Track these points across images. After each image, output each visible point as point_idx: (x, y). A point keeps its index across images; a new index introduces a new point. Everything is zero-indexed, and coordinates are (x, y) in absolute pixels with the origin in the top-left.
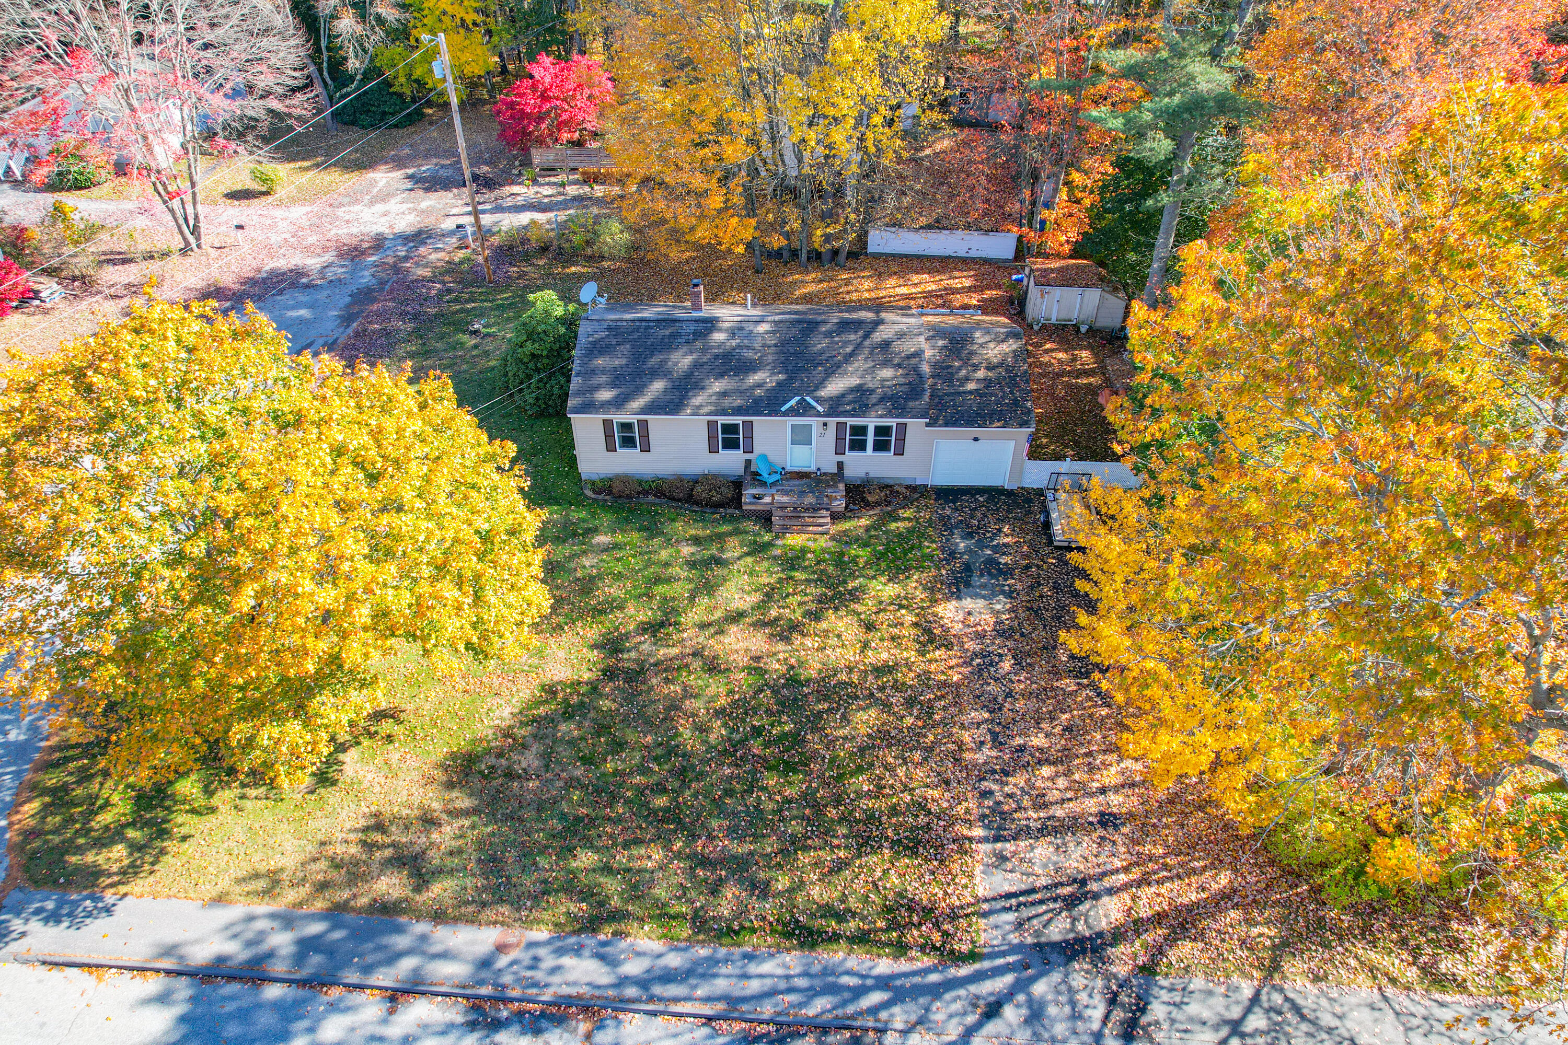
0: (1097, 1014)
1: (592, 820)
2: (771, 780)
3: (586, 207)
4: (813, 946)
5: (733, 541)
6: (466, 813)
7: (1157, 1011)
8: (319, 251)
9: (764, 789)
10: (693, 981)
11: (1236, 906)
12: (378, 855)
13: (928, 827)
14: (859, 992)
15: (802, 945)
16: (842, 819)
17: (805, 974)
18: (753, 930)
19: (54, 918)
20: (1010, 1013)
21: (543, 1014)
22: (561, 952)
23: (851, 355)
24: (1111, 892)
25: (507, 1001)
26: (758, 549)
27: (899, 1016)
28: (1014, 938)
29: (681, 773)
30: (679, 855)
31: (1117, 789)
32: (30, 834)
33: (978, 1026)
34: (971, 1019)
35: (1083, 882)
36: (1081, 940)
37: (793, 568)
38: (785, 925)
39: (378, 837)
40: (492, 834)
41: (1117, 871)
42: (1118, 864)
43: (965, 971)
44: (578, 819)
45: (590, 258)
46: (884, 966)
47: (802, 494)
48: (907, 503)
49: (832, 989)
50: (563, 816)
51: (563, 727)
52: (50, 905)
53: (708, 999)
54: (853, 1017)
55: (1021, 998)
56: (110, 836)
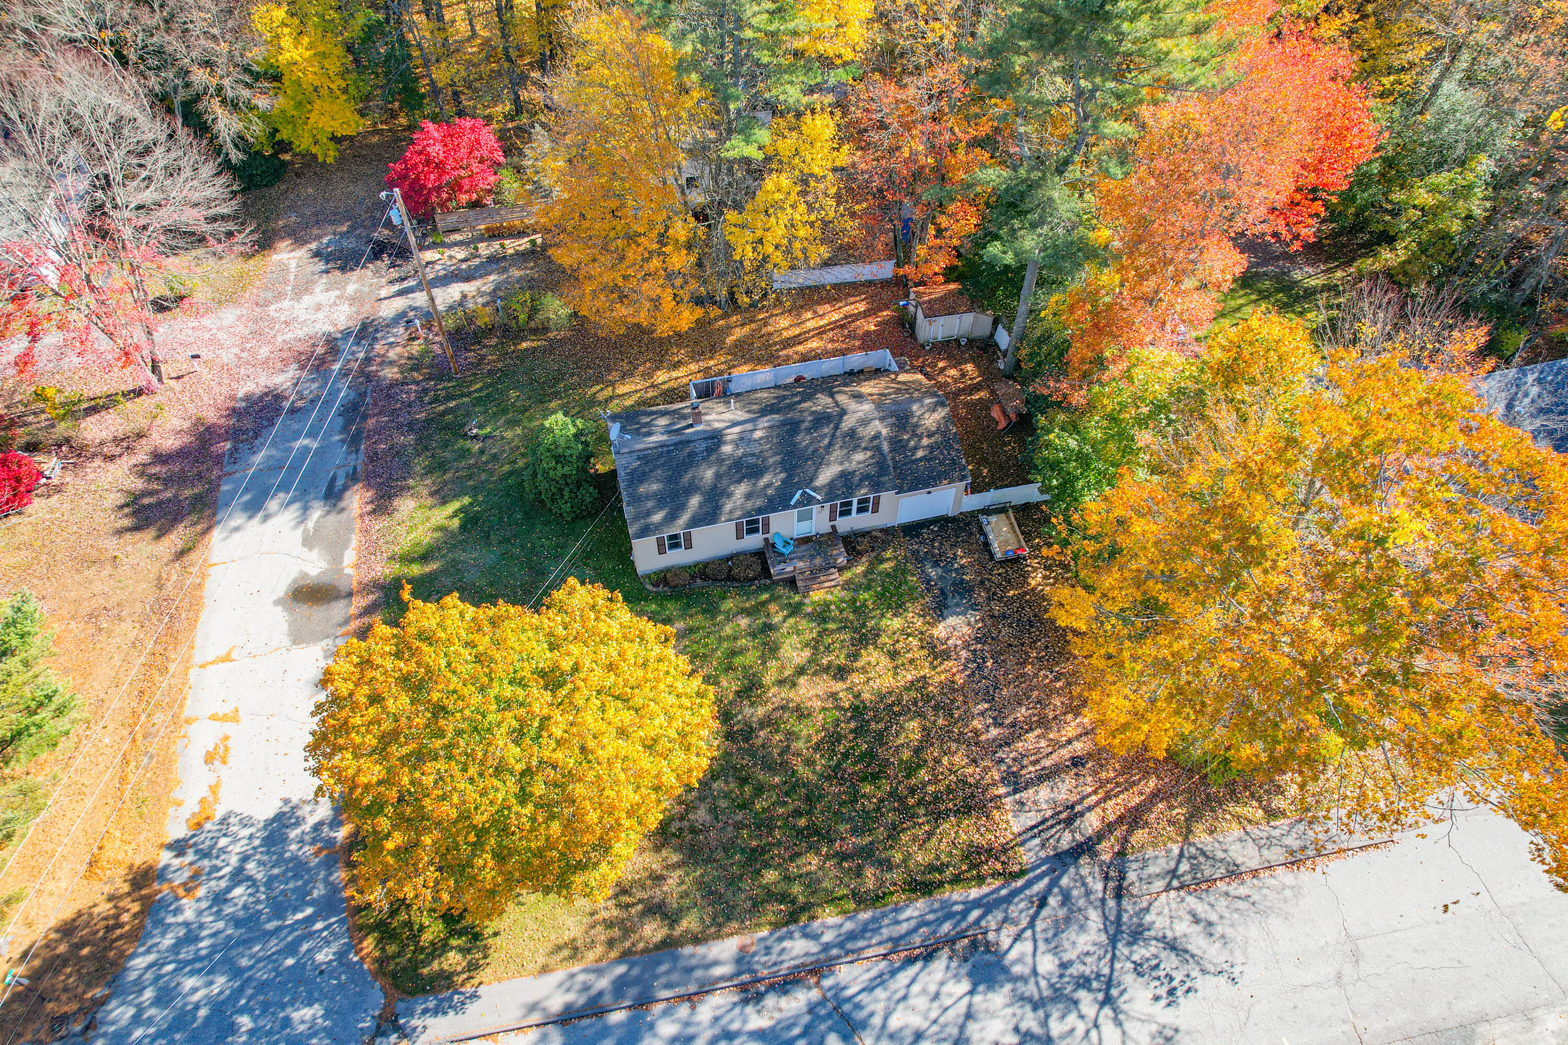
0: (1099, 886)
1: (763, 849)
2: (867, 789)
3: (505, 270)
4: (930, 894)
5: (773, 607)
6: (678, 865)
7: (1132, 876)
8: (279, 365)
9: (863, 796)
10: (868, 935)
11: (1162, 800)
12: (633, 911)
13: (973, 796)
14: (965, 914)
15: (923, 894)
16: (919, 803)
17: (933, 911)
18: (892, 893)
19: (437, 1011)
20: (1053, 901)
21: (786, 983)
22: (781, 939)
23: (830, 445)
24: (1090, 809)
25: (759, 981)
26: (795, 610)
27: (991, 921)
28: (1043, 854)
29: (808, 799)
30: (828, 857)
31: (1078, 737)
32: (382, 962)
33: (1037, 914)
34: (1031, 912)
35: (1072, 807)
36: (1080, 845)
37: (824, 621)
38: (910, 884)
39: (625, 899)
40: (702, 875)
41: (1090, 795)
42: (1090, 790)
43: (1020, 883)
44: (753, 850)
45: (535, 331)
46: (974, 893)
47: (812, 557)
48: (885, 545)
49: (949, 916)
50: (743, 851)
51: (715, 786)
52: (431, 1004)
53: (880, 943)
54: (966, 930)
55: (1056, 890)
56: (439, 948)
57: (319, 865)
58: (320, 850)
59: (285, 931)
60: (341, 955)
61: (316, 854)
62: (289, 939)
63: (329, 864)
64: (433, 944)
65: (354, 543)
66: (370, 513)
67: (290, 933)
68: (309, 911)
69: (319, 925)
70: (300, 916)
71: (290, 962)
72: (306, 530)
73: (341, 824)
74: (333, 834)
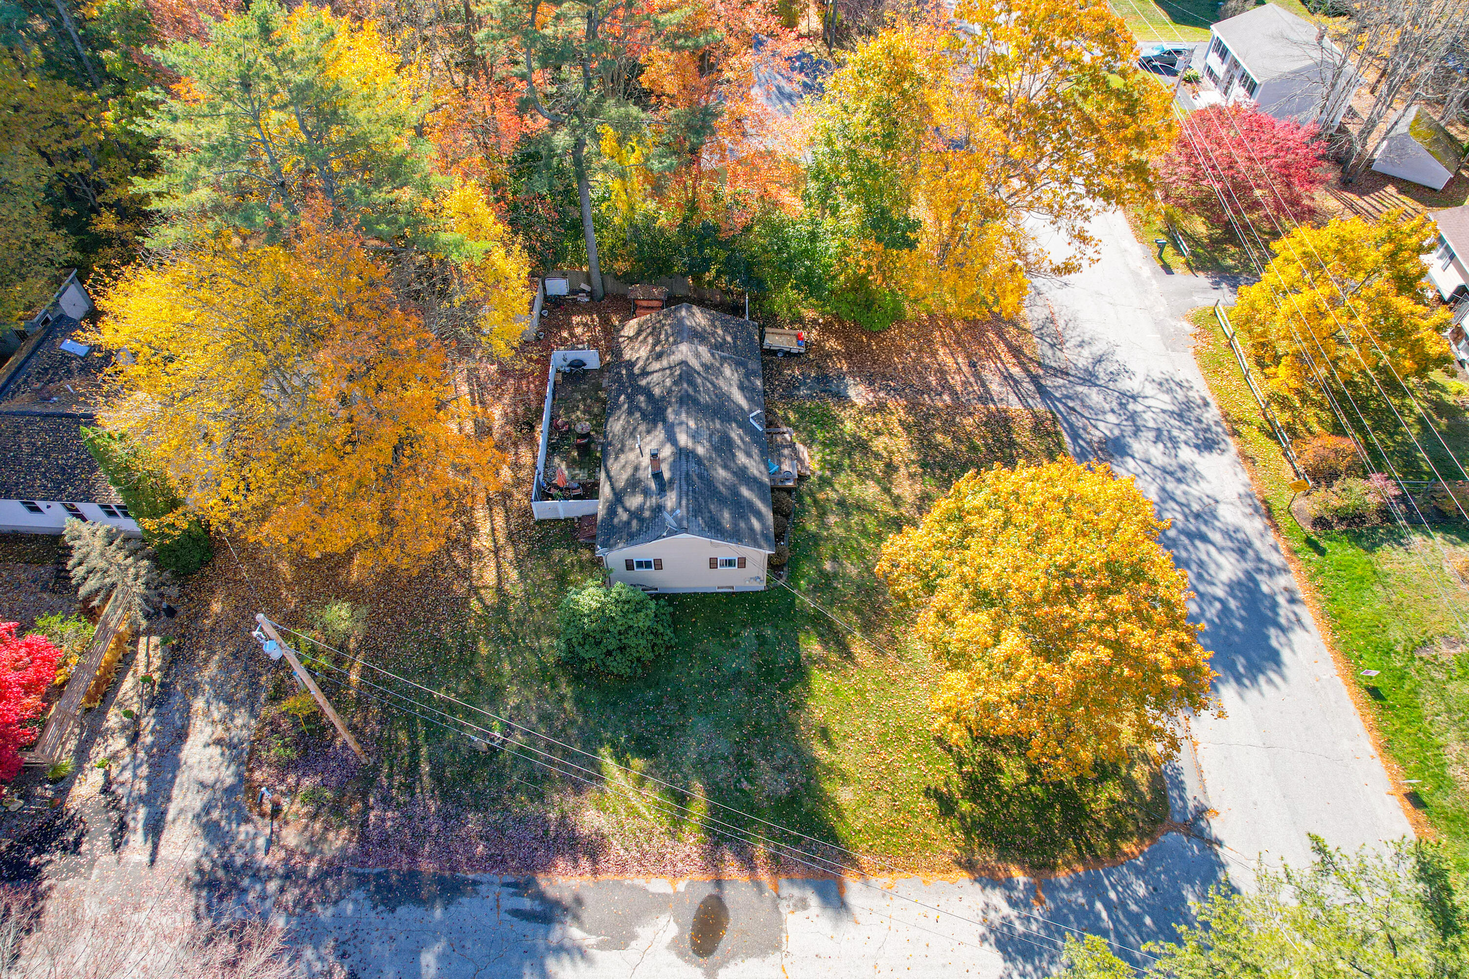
0: (1060, 381)
5: (821, 496)
11: (1003, 335)
13: (996, 422)
14: (1082, 448)
23: (712, 384)
24: (1007, 369)
26: (826, 482)
28: (1038, 399)
31: (954, 359)
33: (1079, 414)
35: (1005, 377)
36: (1032, 381)
37: (840, 466)
41: (997, 366)
42: (993, 365)
43: (1059, 415)
46: (1066, 439)
55: (1063, 401)
56: (1129, 784)
57: (1053, 899)
58: (1038, 898)
59: (1120, 928)
60: (1139, 872)
61: (1042, 902)
62: (1126, 923)
63: (1052, 888)
64: (1124, 790)
65: (640, 881)
66: (595, 862)
67: (1121, 923)
68: (1099, 905)
69: (1112, 895)
70: (1104, 915)
71: (1148, 920)
72: (601, 946)
73: (1010, 878)
74: (1021, 887)
